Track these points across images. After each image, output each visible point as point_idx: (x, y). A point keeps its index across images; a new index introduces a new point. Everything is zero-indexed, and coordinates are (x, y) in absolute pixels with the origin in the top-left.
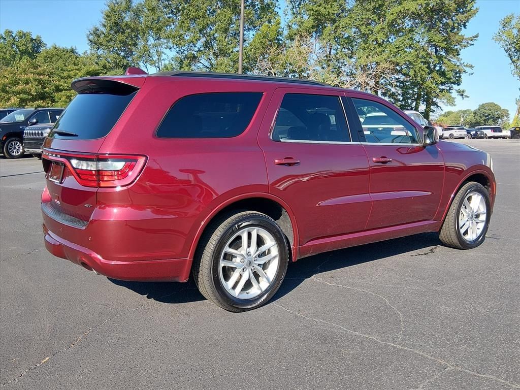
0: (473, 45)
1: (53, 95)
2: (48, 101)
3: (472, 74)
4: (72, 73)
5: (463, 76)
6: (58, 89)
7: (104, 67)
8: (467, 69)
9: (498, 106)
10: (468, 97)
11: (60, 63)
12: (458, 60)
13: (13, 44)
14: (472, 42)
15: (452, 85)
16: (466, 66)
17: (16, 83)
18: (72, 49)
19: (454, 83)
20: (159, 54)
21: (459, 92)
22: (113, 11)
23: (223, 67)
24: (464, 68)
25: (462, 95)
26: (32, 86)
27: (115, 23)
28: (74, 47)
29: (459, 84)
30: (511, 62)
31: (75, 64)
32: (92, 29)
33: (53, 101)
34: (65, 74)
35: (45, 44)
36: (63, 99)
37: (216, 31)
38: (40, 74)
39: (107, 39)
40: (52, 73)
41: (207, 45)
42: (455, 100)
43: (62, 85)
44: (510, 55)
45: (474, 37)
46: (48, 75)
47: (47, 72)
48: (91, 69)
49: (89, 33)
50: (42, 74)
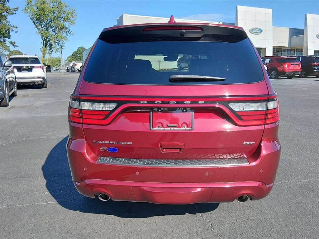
0: (15, 13)
3: (17, 32)
5: (11, 33)
8: (14, 29)
9: (21, 52)
10: (18, 46)
12: (8, 23)
14: (14, 12)
15: (5, 38)
16: (13, 27)
19: (6, 37)
21: (12, 43)
24: (12, 27)
25: (14, 45)
29: (9, 38)
30: (35, 26)
42: (10, 48)
44: (34, 22)
45: (16, 9)
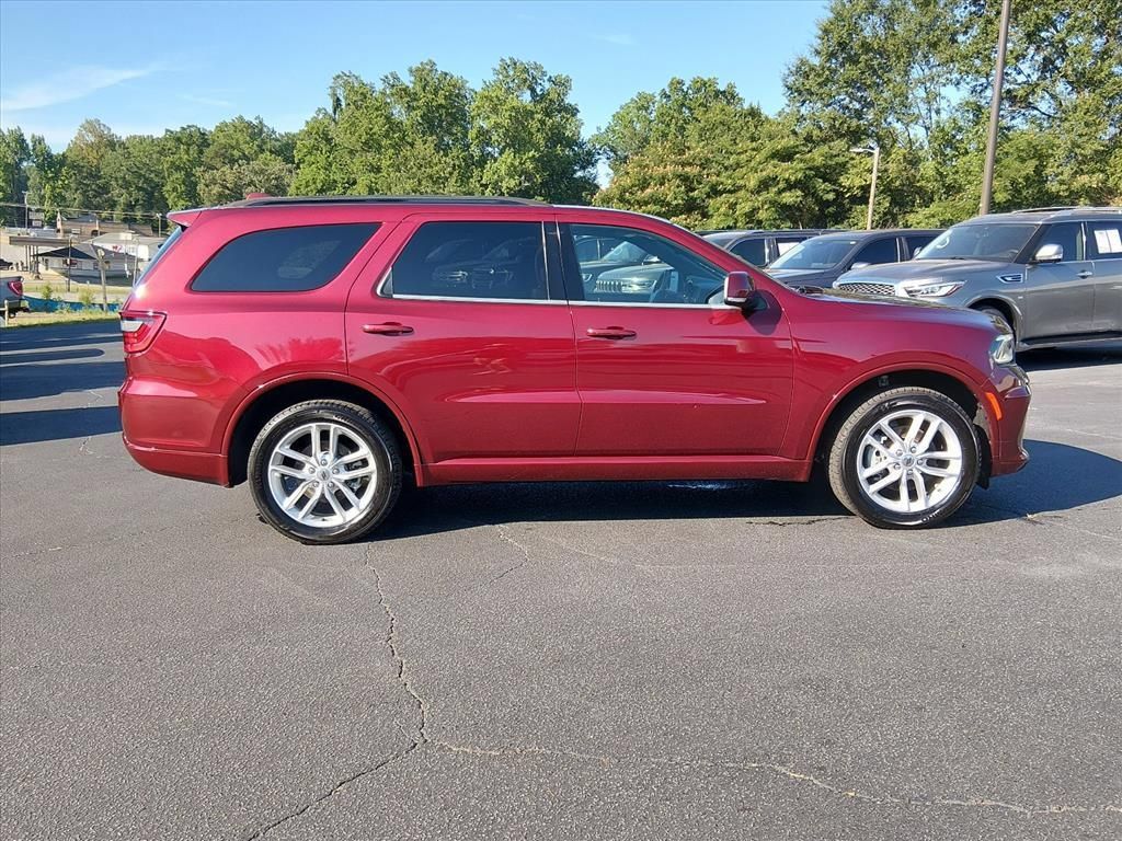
1: (706, 204)
2: (696, 215)
4: (744, 157)
6: (715, 192)
7: (809, 139)
11: (725, 140)
13: (683, 105)
17: (644, 185)
18: (752, 109)
20: (931, 98)
22: (839, 17)
23: (1080, 114)
26: (669, 189)
27: (840, 44)
28: (755, 105)
31: (753, 139)
32: (793, 62)
33: (705, 215)
34: (732, 160)
35: (740, 99)
36: (722, 210)
37: (1069, 32)
38: (683, 165)
39: (820, 80)
40: (707, 160)
41: (1047, 66)
43: (722, 183)
46: (701, 165)
47: (700, 159)
48: (779, 147)
49: (787, 72)
50: (690, 164)
